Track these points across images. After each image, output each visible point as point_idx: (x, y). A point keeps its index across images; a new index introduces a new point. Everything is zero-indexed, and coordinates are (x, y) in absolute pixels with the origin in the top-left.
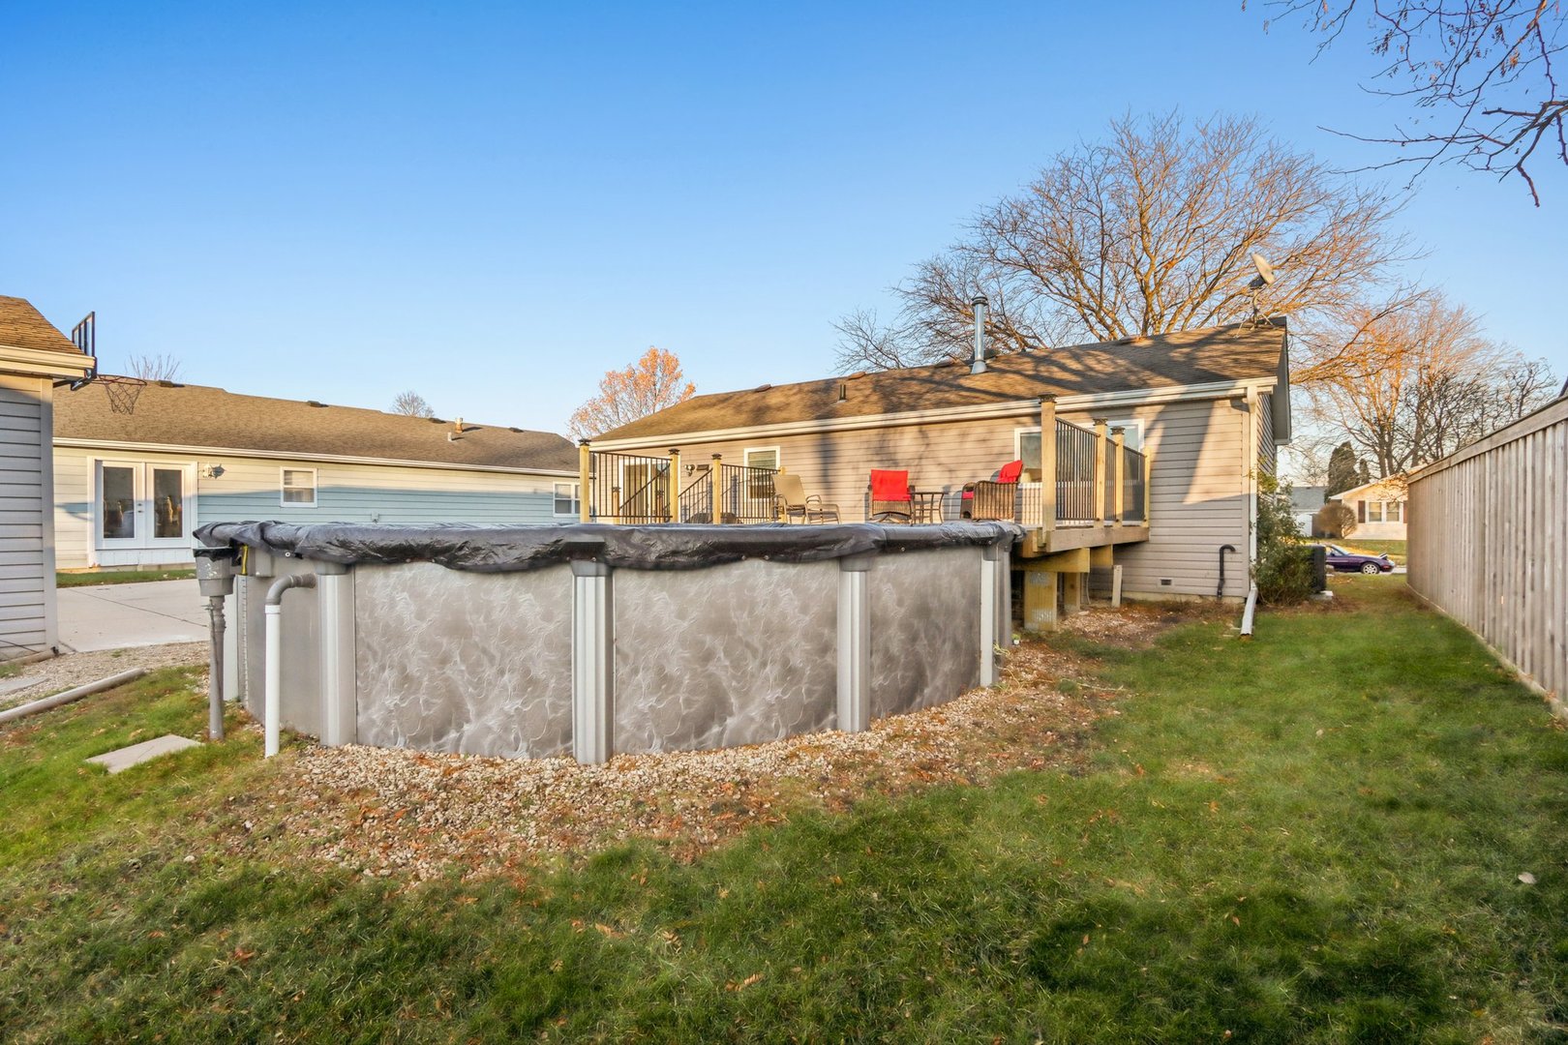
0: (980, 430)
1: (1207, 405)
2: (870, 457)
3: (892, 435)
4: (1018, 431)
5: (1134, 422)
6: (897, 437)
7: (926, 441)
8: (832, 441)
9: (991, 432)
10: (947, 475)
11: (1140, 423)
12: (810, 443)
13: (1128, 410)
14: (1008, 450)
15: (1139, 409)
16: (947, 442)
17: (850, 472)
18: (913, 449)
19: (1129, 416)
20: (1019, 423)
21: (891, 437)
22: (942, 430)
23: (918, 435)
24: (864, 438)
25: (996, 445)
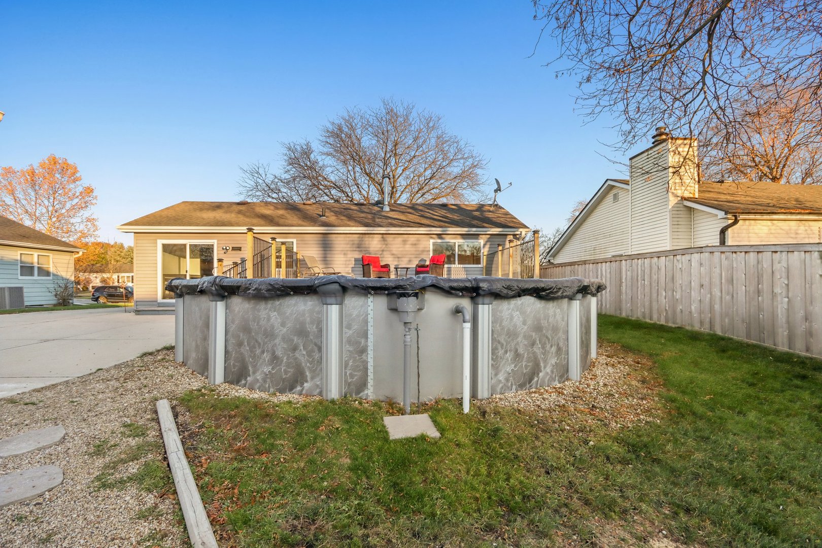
0: (413, 239)
1: (504, 237)
2: (354, 249)
3: (366, 238)
4: (432, 241)
5: (480, 241)
6: (370, 239)
7: (386, 243)
8: (329, 239)
9: (418, 241)
10: (397, 259)
11: (481, 242)
12: (316, 239)
13: (476, 236)
14: (427, 249)
15: (481, 236)
16: (396, 245)
17: (342, 256)
18: (379, 246)
19: (477, 239)
20: (432, 238)
21: (366, 239)
22: (394, 238)
23: (382, 239)
24: (351, 239)
25: (421, 247)
